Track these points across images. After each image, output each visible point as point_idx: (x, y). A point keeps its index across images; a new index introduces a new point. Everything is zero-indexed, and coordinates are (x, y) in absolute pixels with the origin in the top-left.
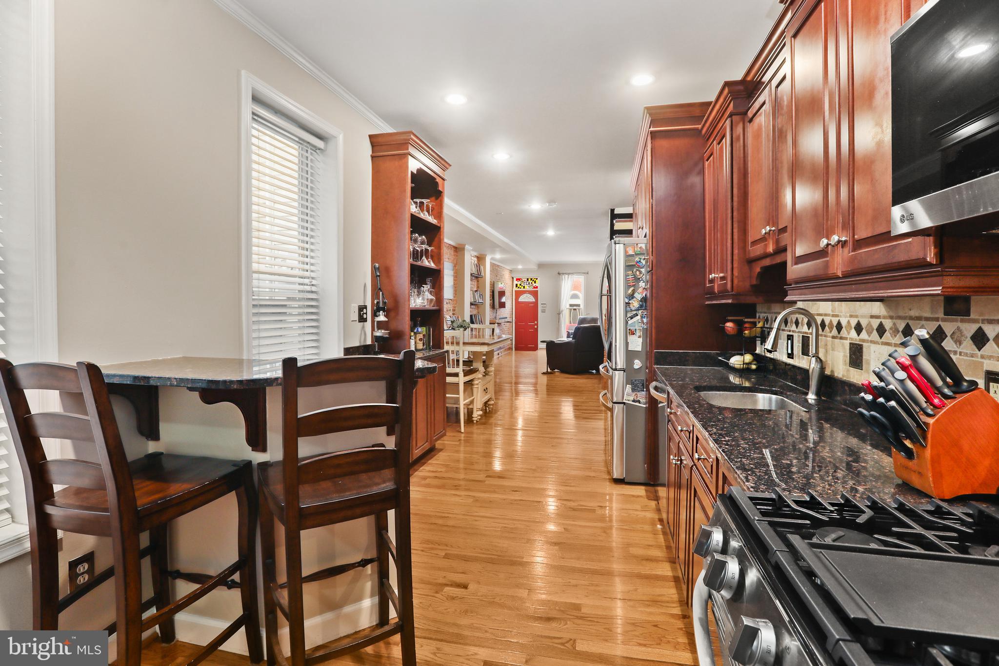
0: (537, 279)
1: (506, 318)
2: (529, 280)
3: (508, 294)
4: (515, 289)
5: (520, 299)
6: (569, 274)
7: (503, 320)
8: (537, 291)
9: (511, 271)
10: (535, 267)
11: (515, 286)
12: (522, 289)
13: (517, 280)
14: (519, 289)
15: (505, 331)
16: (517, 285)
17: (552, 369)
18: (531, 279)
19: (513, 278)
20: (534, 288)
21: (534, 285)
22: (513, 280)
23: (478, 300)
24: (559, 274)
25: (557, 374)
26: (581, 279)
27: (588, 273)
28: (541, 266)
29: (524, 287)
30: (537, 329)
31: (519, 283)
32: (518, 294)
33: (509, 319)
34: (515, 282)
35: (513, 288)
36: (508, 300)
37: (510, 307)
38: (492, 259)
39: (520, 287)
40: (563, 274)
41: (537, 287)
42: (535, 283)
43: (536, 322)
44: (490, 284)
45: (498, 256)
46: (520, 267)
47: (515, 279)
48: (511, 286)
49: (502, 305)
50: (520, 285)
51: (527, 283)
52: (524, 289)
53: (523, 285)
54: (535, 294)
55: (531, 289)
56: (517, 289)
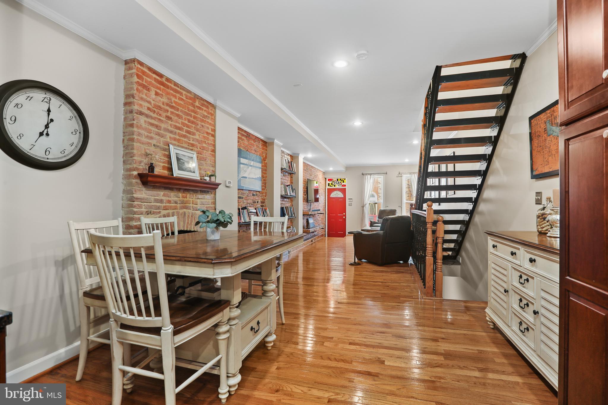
0: (345, 179)
1: (319, 210)
2: (339, 180)
3: (321, 191)
4: (328, 187)
5: (331, 195)
6: (371, 174)
7: (316, 212)
8: (346, 188)
9: (324, 173)
10: (343, 169)
11: (327, 185)
12: (333, 187)
13: (329, 180)
14: (331, 187)
15: (319, 221)
16: (329, 184)
17: (360, 259)
18: (340, 180)
19: (326, 179)
20: (343, 186)
21: (343, 184)
22: (326, 180)
23: (290, 193)
24: (363, 174)
25: (364, 264)
26: (381, 179)
27: (386, 173)
28: (348, 168)
29: (335, 186)
30: (345, 219)
31: (330, 182)
32: (330, 191)
33: (321, 211)
34: (328, 182)
35: (326, 186)
36: (322, 197)
37: (324, 201)
38: (304, 159)
39: (332, 185)
40: (366, 174)
41: (345, 186)
42: (343, 182)
43: (344, 214)
44: (304, 181)
45: (310, 155)
46: (331, 169)
47: (327, 180)
48: (324, 185)
49: (317, 200)
50: (332, 184)
51: (337, 183)
52: (335, 187)
53: (334, 184)
54: (343, 191)
55: (341, 187)
56: (329, 187)
